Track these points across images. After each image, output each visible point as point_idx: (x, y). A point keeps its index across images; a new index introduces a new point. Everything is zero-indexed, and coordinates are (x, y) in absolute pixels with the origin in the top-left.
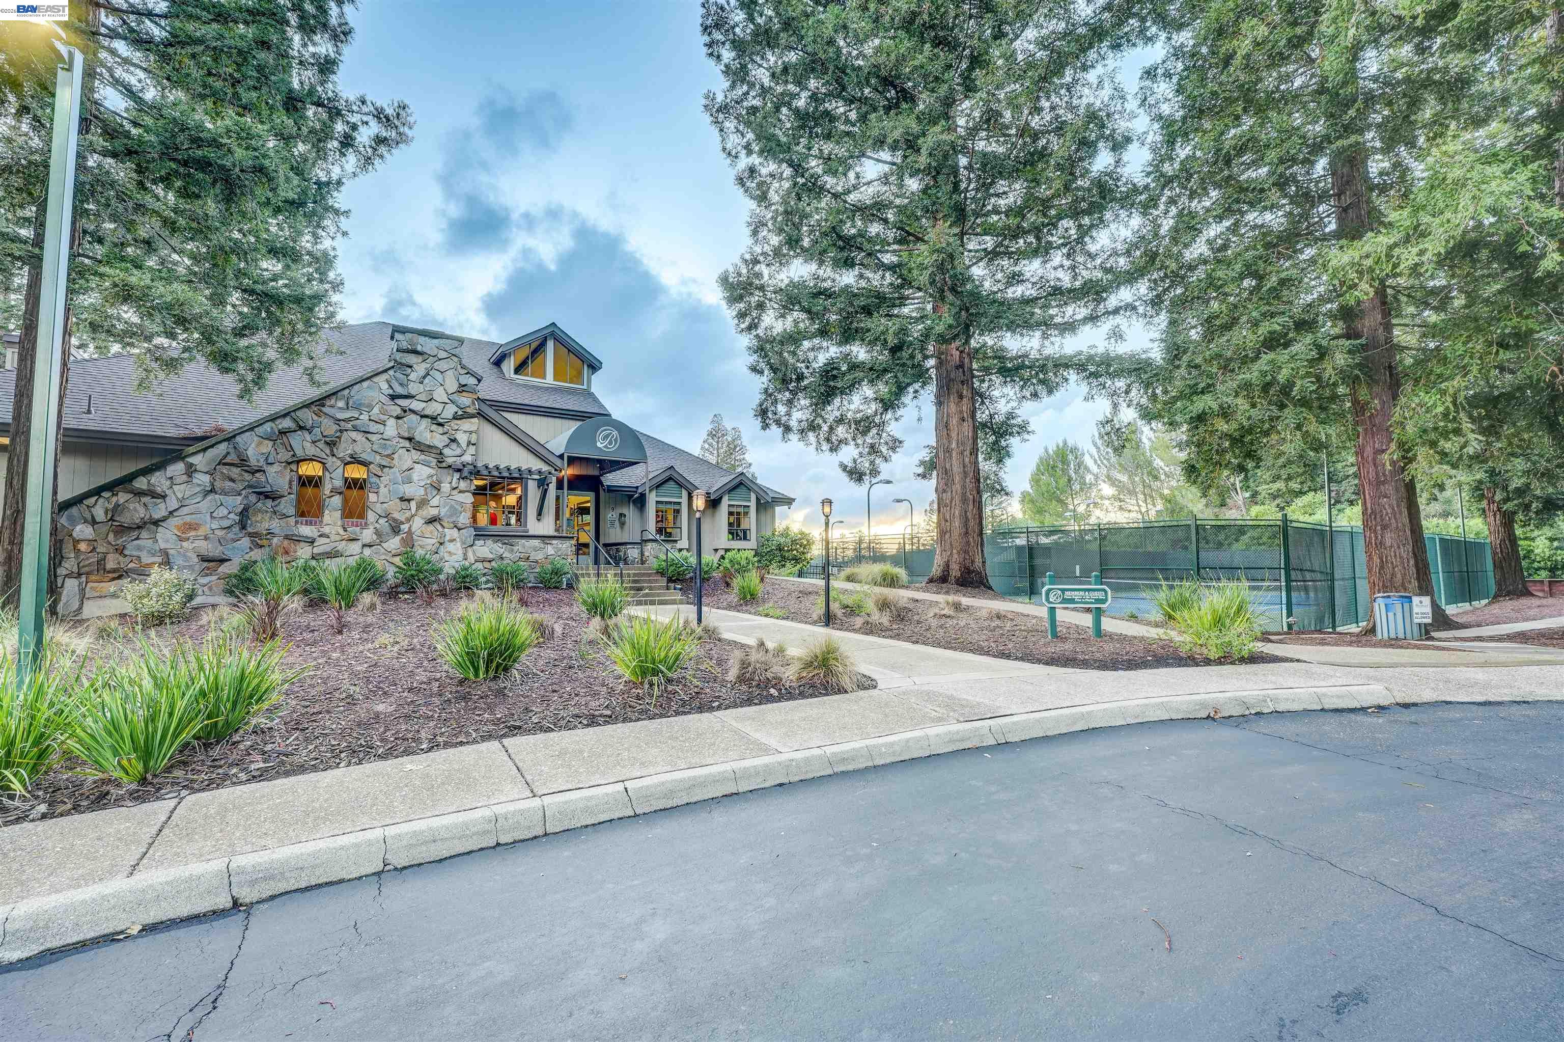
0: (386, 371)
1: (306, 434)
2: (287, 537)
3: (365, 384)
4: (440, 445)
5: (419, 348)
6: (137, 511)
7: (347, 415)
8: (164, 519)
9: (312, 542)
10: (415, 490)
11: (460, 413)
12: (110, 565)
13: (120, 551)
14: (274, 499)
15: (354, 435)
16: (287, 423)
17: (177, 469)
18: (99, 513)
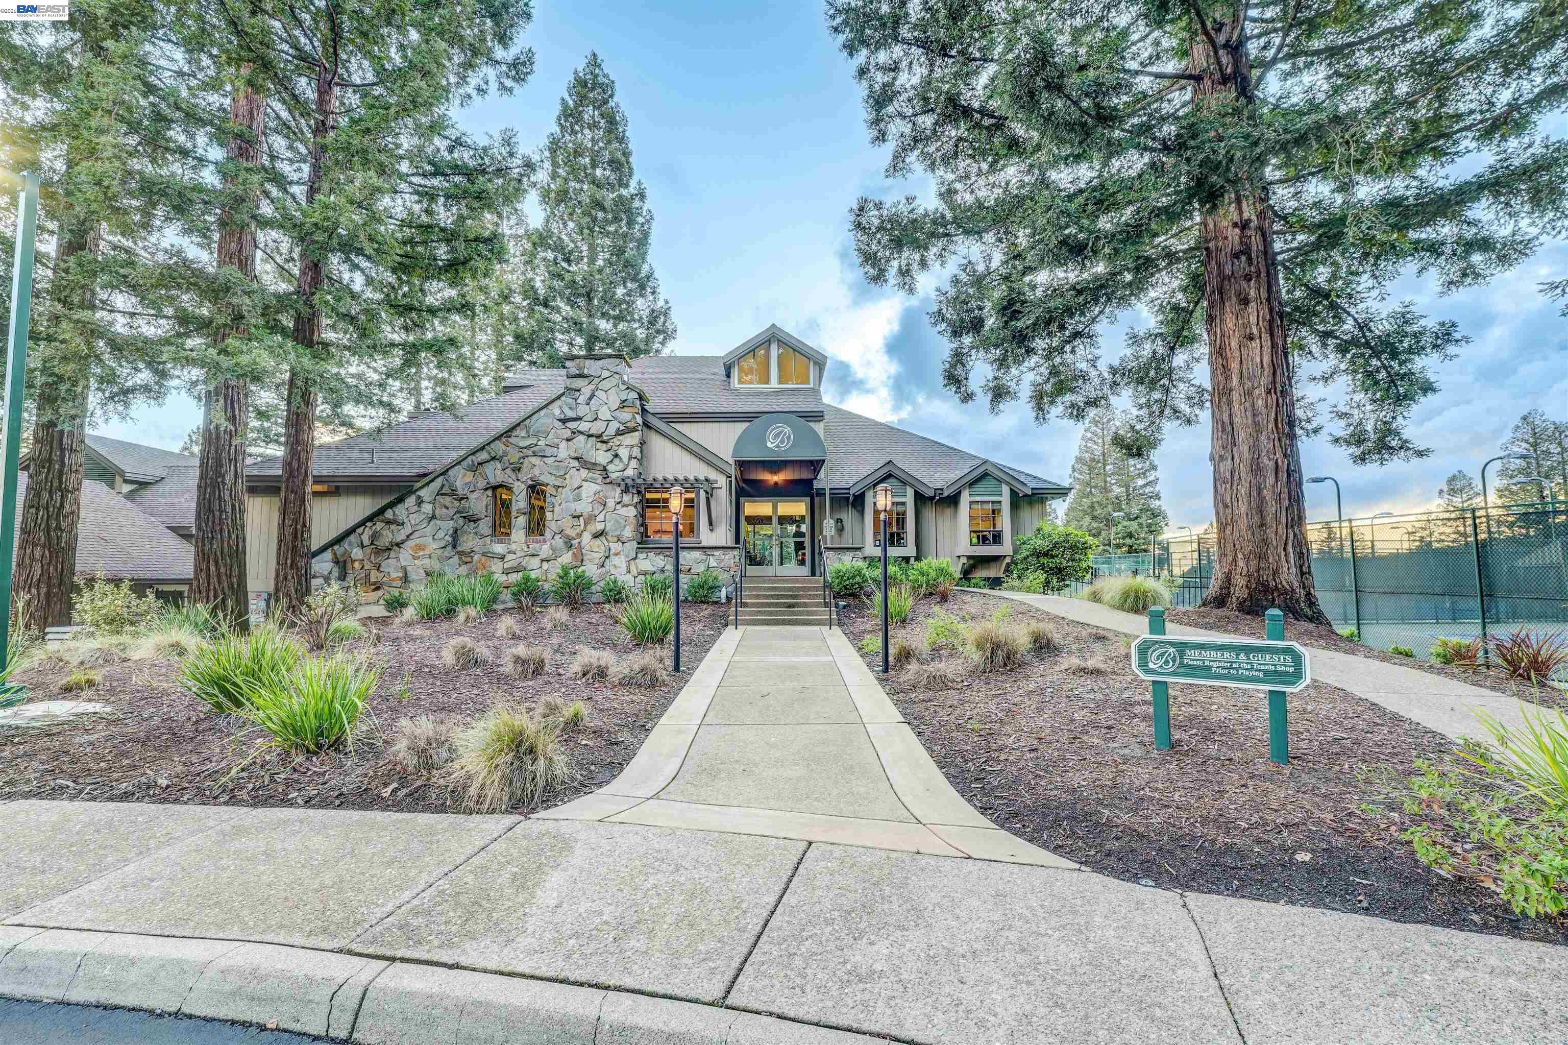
0: (559, 398)
1: (497, 463)
2: (484, 554)
3: (542, 413)
4: (604, 463)
5: (586, 371)
6: (388, 536)
7: (527, 442)
8: (403, 542)
9: (503, 558)
10: (583, 507)
11: (622, 428)
12: (373, 579)
13: (378, 568)
14: (474, 521)
15: (534, 460)
16: (484, 456)
17: (411, 501)
18: (366, 540)
